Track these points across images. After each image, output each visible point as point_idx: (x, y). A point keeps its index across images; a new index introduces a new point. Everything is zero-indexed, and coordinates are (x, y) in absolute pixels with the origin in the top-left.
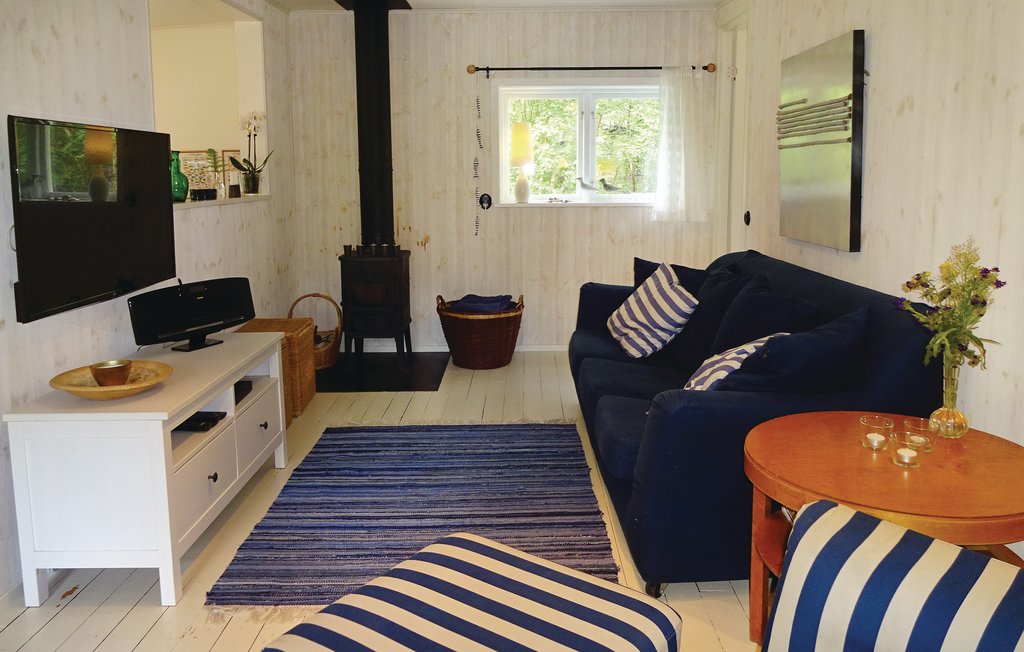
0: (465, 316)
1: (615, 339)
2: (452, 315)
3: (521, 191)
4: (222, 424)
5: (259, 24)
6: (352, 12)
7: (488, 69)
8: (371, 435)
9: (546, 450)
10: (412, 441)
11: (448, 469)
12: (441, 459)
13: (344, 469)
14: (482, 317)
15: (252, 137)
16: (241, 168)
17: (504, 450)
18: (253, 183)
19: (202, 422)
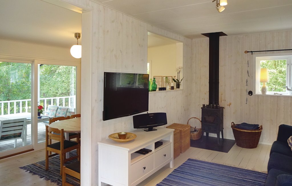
0: (240, 130)
1: (289, 147)
2: (235, 129)
3: (264, 90)
4: (150, 153)
5: (182, 43)
6: (209, 38)
7: (252, 52)
8: (201, 163)
9: (257, 182)
10: (212, 168)
11: (220, 181)
12: (219, 176)
13: (188, 173)
14: (246, 131)
15: (179, 73)
16: (176, 82)
17: (241, 179)
18: (178, 86)
19: (144, 152)
